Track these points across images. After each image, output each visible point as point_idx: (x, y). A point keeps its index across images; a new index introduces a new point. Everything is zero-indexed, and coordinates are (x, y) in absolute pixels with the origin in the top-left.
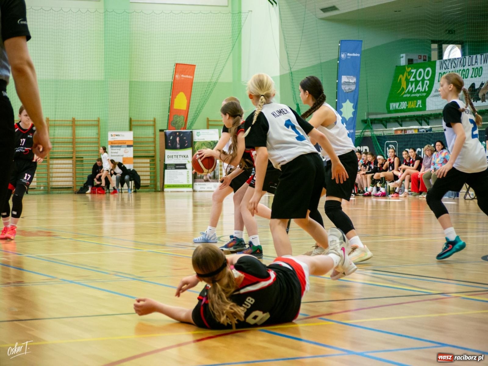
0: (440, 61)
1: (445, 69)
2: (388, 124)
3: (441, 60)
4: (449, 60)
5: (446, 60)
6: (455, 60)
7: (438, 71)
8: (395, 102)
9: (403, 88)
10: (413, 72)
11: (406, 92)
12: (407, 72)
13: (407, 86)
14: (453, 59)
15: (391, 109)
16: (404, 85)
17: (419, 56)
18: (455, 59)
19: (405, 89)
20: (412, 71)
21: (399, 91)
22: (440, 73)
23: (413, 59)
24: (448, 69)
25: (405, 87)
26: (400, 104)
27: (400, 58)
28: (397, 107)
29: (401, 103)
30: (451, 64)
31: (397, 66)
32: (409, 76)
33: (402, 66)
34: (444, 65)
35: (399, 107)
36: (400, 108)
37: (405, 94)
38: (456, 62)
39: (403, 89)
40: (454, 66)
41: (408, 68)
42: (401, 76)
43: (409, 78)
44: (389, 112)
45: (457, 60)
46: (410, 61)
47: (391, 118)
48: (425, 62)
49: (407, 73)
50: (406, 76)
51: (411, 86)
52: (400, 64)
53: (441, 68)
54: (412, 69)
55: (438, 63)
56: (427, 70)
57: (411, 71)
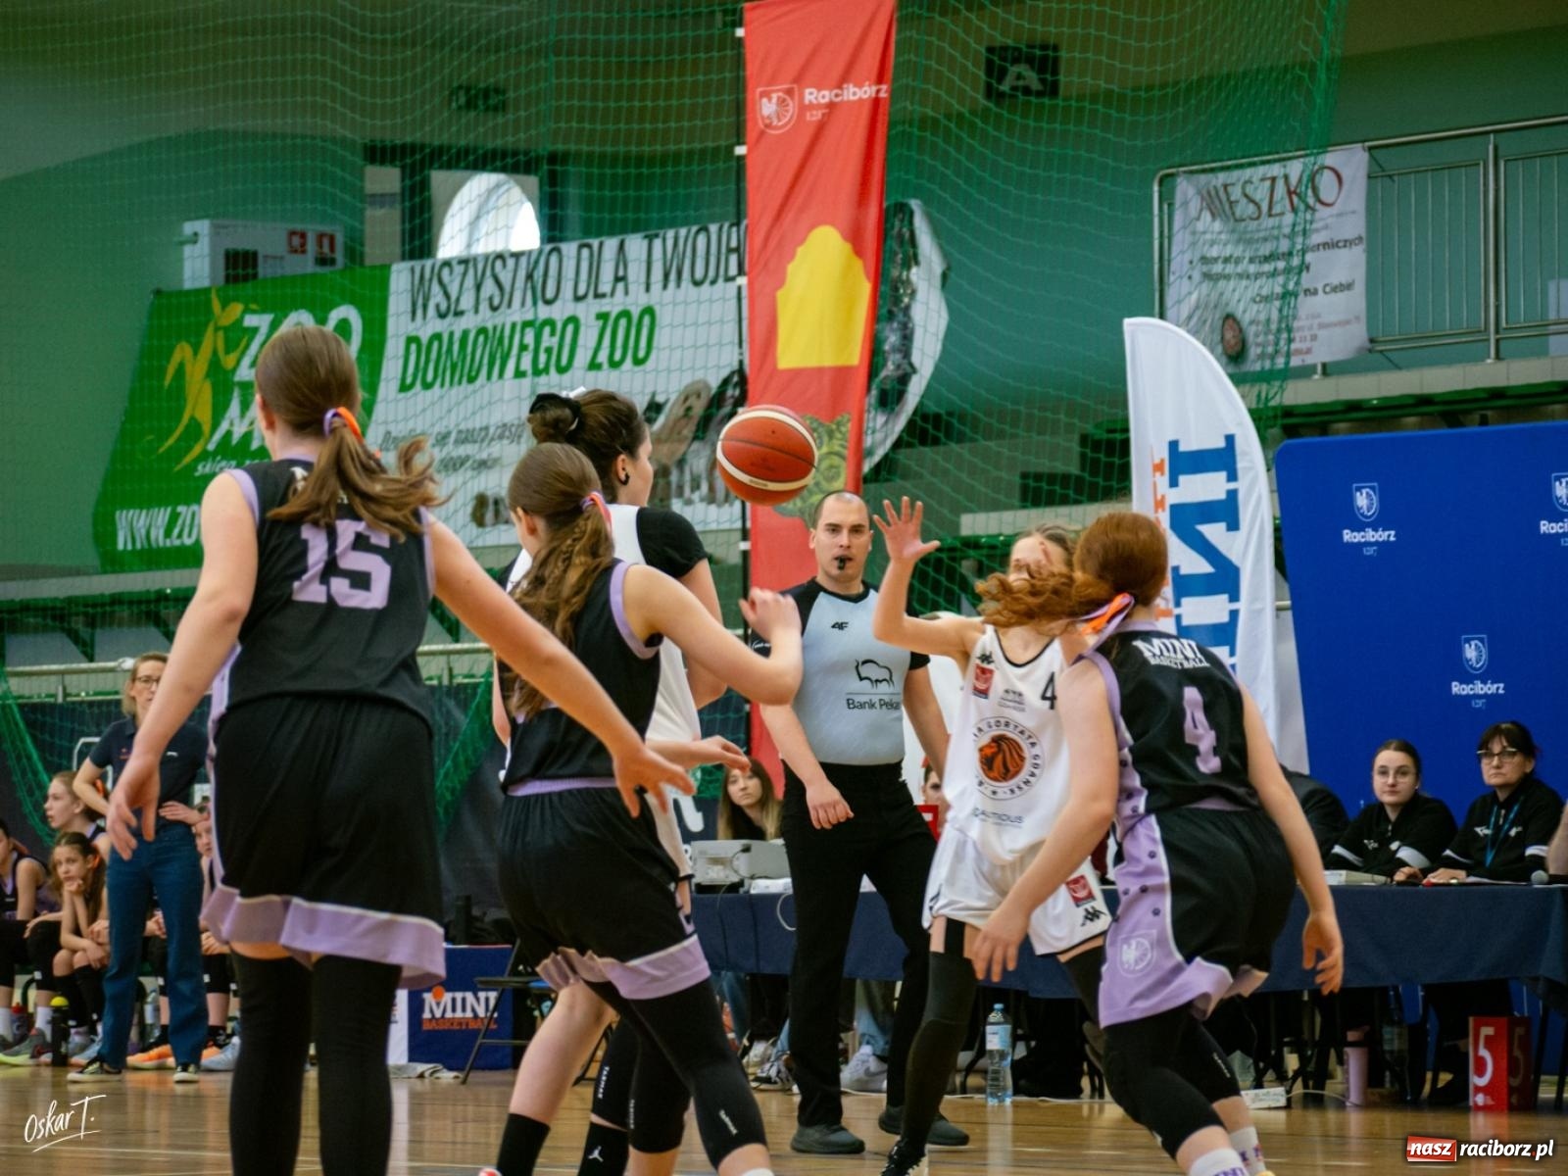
0: (412, 270)
1: (442, 316)
2: (101, 636)
3: (417, 264)
4: (464, 262)
5: (447, 263)
6: (499, 263)
7: (398, 324)
8: (147, 502)
9: (192, 418)
10: (255, 330)
11: (211, 447)
12: (217, 329)
13: (219, 410)
14: (487, 257)
15: (120, 546)
16: (199, 402)
17: (293, 233)
18: (500, 256)
19: (206, 428)
20: (250, 321)
21: (171, 441)
22: (411, 340)
23: (255, 254)
24: (459, 314)
25: (204, 416)
26: (174, 517)
27: (182, 243)
28: (158, 536)
29: (180, 509)
30: (478, 287)
31: (158, 292)
32: (227, 352)
33: (189, 293)
34: (437, 296)
35: (168, 534)
36: (177, 543)
37: (205, 456)
38: (505, 277)
39: (194, 432)
40: (491, 299)
41: (224, 307)
42: (182, 352)
43: (229, 361)
44: (113, 562)
45: (511, 262)
46: (239, 266)
47: (117, 600)
48: (326, 270)
49: (221, 334)
50: (215, 352)
51: (245, 406)
52: (181, 281)
53: (418, 304)
54: (247, 311)
55: (401, 277)
56: (335, 316)
57: (241, 319)
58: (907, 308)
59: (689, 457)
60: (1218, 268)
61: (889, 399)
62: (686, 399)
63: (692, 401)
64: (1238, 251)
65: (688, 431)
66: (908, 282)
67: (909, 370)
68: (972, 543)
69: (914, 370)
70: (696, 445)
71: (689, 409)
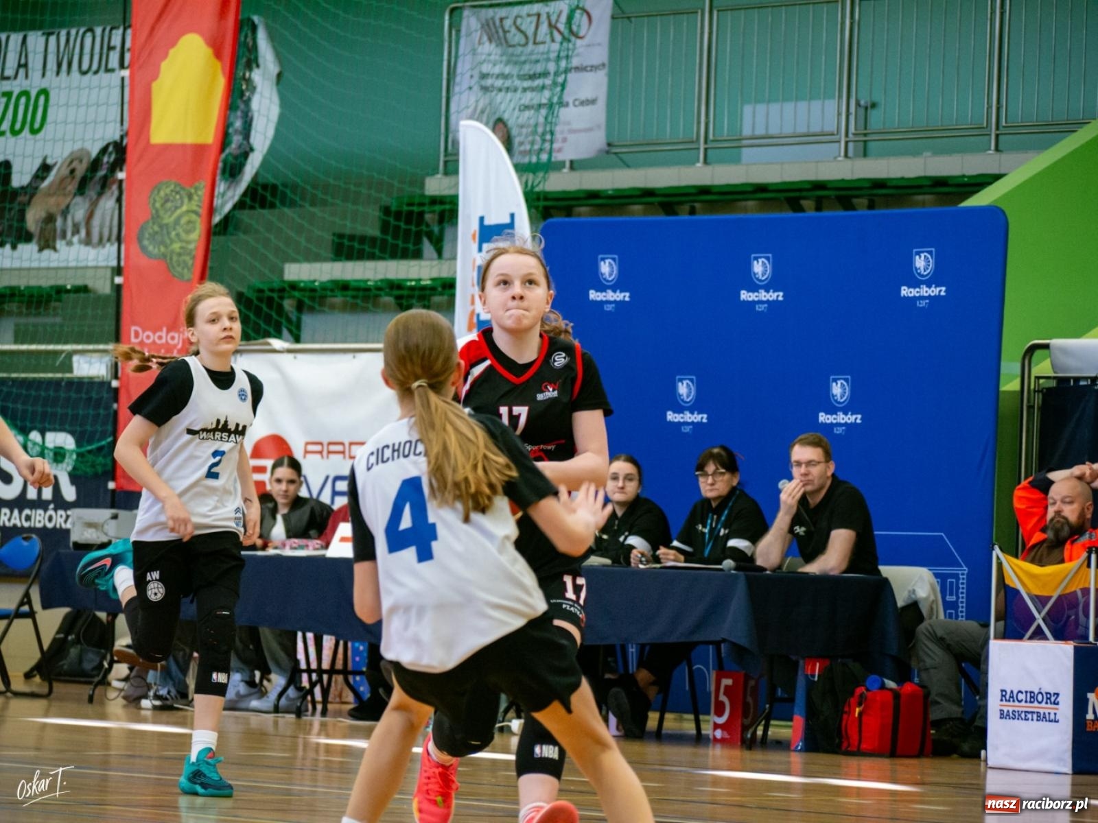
58: (249, 99)
59: (72, 210)
60: (489, 82)
61: (233, 170)
62: (71, 162)
63: (75, 164)
64: (507, 70)
65: (72, 187)
66: (249, 81)
67: (248, 149)
68: (293, 286)
69: (252, 150)
70: (78, 199)
71: (72, 171)
